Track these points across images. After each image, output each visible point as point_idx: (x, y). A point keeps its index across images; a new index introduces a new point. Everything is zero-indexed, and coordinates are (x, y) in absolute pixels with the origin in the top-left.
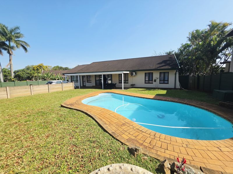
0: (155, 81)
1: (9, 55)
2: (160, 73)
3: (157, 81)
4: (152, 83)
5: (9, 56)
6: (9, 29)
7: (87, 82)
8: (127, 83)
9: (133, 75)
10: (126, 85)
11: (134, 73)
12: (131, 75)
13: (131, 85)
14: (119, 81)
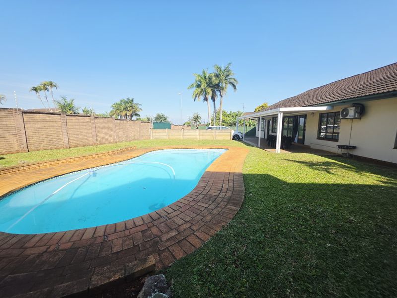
5: (221, 99)
7: (272, 132)
8: (337, 140)
9: (348, 117)
10: (332, 146)
11: (352, 112)
12: (341, 117)
13: (340, 147)
14: (319, 132)
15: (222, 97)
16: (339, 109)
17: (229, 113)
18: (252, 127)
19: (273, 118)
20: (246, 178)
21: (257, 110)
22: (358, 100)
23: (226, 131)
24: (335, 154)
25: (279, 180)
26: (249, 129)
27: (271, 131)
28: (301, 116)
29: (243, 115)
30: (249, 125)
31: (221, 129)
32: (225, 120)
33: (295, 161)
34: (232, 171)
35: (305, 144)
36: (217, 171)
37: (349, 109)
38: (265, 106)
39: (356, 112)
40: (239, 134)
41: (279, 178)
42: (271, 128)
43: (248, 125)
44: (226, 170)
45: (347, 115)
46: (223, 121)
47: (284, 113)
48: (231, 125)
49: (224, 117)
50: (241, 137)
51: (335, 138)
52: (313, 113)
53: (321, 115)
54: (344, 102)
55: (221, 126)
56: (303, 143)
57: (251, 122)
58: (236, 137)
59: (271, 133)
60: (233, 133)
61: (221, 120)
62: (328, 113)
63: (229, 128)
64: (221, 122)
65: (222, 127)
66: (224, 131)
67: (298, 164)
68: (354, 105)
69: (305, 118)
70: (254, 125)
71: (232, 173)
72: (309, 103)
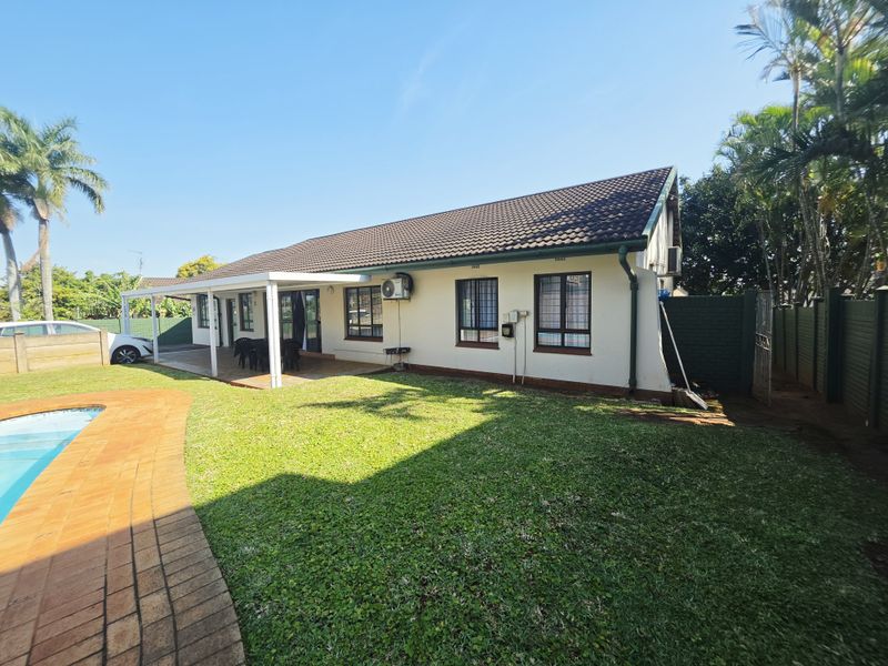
0: (507, 331)
1: (37, 222)
2: (538, 279)
3: (519, 329)
4: (494, 346)
5: (40, 228)
6: (37, 128)
7: (243, 329)
8: (380, 339)
9: (394, 296)
10: (373, 352)
11: (398, 286)
12: (383, 296)
13: (389, 351)
14: (348, 325)
15: (43, 221)
16: (378, 280)
17: (84, 276)
18: (177, 319)
19: (241, 295)
20: (210, 519)
21: (186, 273)
22: (406, 267)
23: (79, 338)
24: (382, 366)
25: (324, 482)
26: (167, 325)
27: (237, 328)
28: (308, 292)
29: (142, 286)
30: (169, 315)
31: (51, 331)
32: (65, 300)
33: (329, 406)
34: (143, 516)
35: (323, 352)
36: (51, 548)
37: (393, 281)
38: (205, 263)
39: (404, 288)
40: (139, 345)
41: (322, 475)
42: (237, 319)
43: (163, 315)
44: (109, 519)
45: (391, 292)
46: (60, 302)
47: (280, 284)
48: (96, 315)
49: (60, 288)
50: (144, 352)
51: (375, 334)
52: (331, 287)
53: (348, 291)
54: (387, 267)
55: (50, 321)
56: (320, 351)
57: (174, 305)
58: (125, 356)
59: (239, 334)
60: (111, 341)
61: (49, 298)
62: (358, 288)
63: (92, 325)
64: (49, 307)
65: (58, 327)
66: (69, 339)
67: (343, 411)
68: (398, 275)
69: (317, 297)
70: (182, 313)
71: (143, 528)
72: (324, 266)
